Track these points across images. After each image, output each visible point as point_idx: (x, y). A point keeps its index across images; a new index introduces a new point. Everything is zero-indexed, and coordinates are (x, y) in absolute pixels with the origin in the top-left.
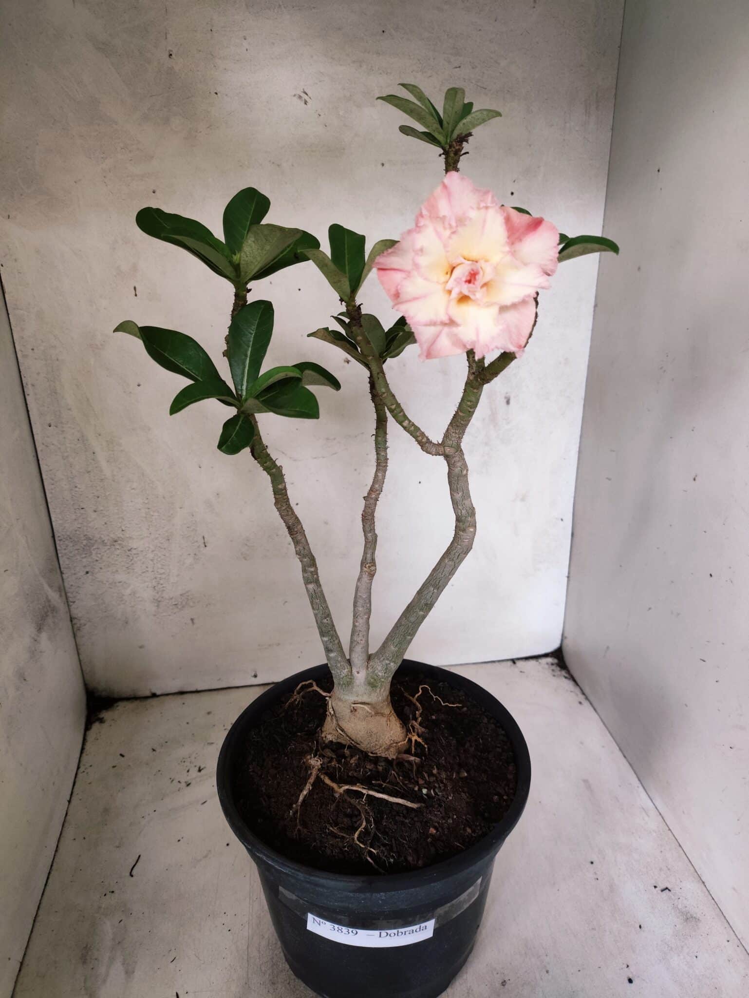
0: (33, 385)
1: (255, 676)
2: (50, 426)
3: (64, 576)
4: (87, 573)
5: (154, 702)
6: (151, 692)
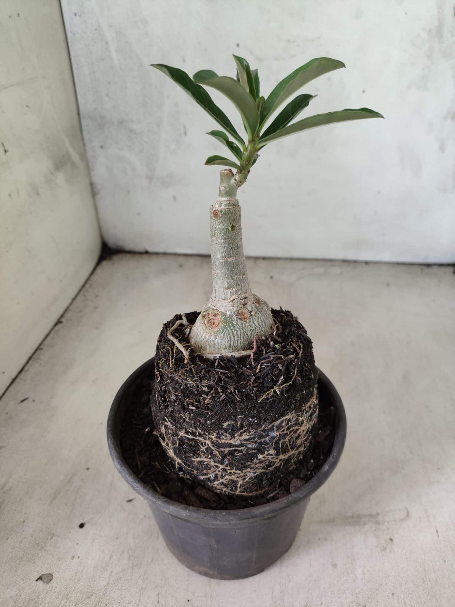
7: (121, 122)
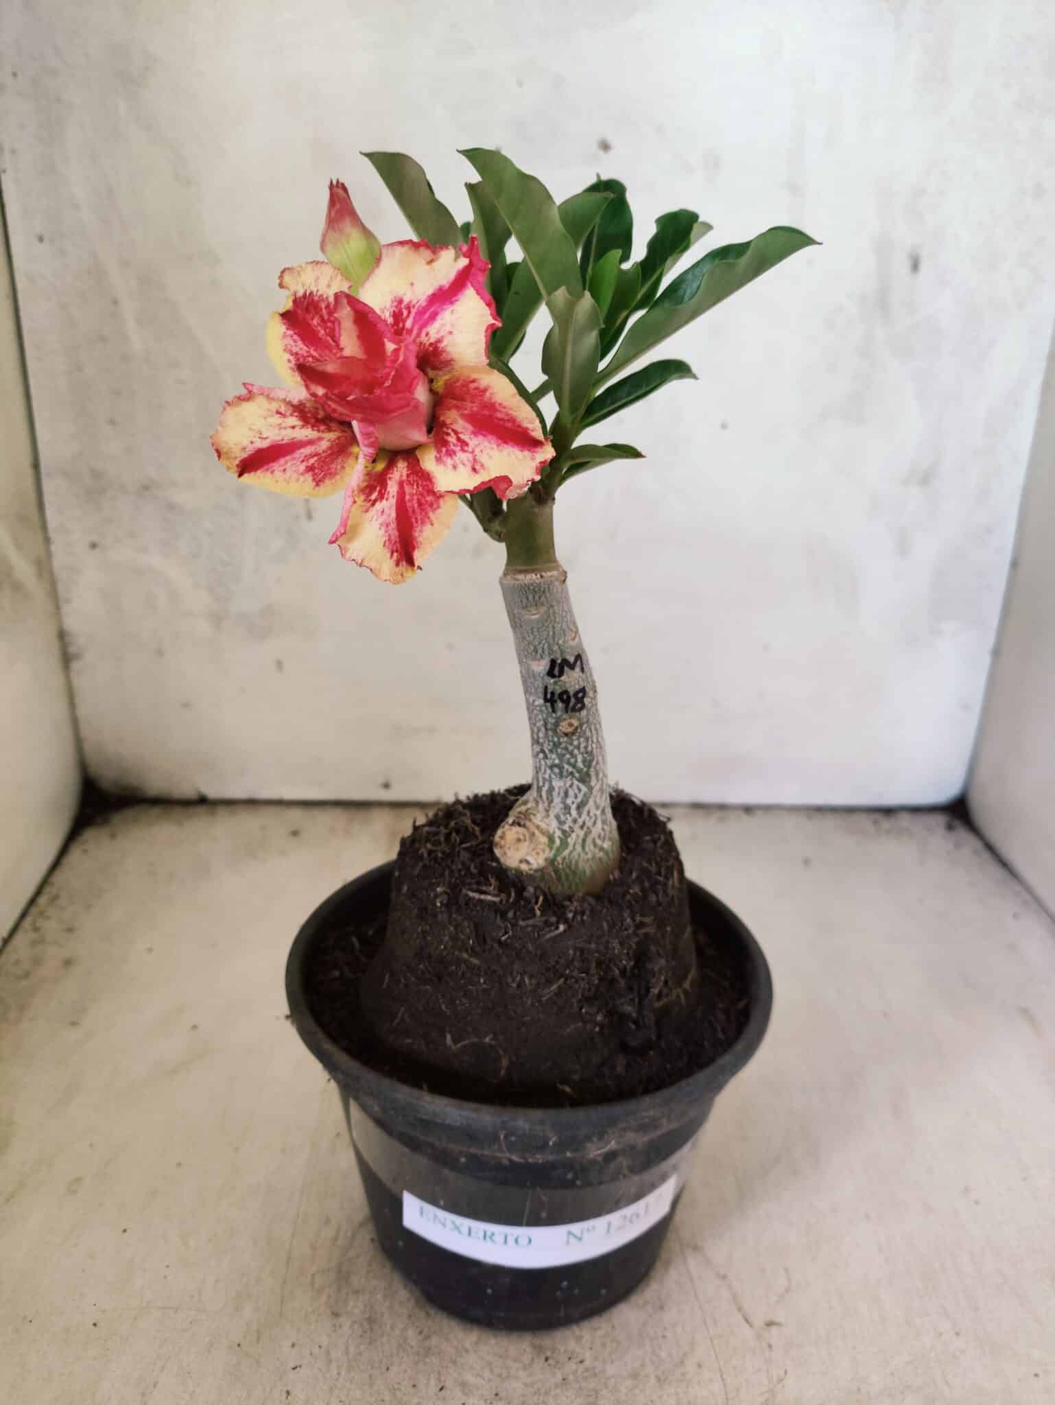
0: (13, 151)
1: (386, 786)
2: (41, 239)
3: (53, 548)
4: (94, 546)
5: (201, 810)
6: (199, 792)
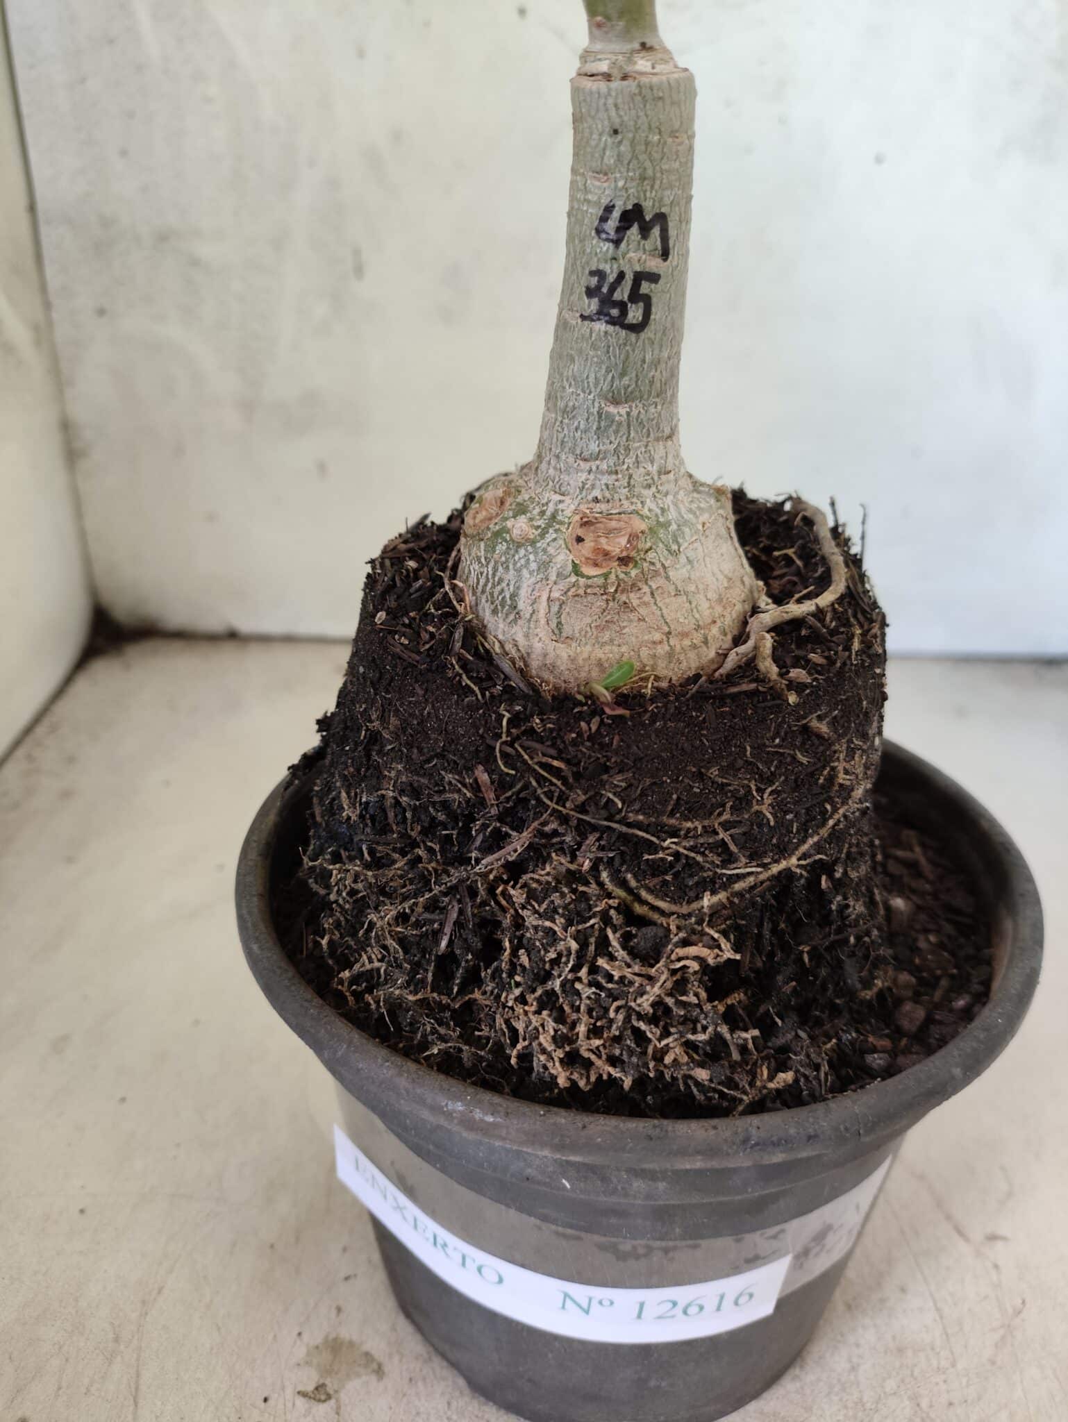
7: (163, 237)
